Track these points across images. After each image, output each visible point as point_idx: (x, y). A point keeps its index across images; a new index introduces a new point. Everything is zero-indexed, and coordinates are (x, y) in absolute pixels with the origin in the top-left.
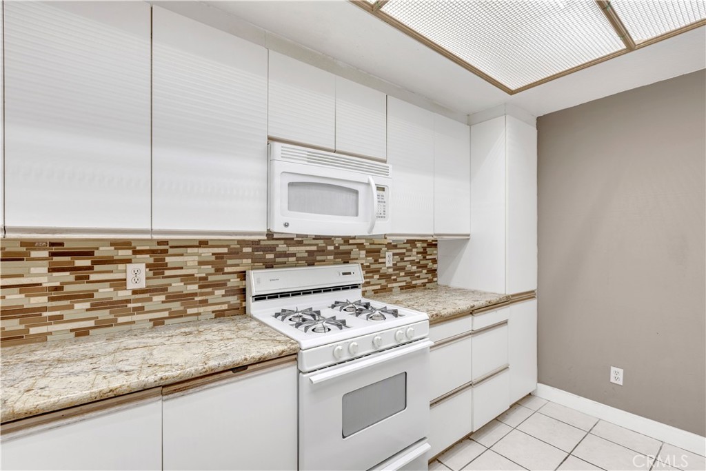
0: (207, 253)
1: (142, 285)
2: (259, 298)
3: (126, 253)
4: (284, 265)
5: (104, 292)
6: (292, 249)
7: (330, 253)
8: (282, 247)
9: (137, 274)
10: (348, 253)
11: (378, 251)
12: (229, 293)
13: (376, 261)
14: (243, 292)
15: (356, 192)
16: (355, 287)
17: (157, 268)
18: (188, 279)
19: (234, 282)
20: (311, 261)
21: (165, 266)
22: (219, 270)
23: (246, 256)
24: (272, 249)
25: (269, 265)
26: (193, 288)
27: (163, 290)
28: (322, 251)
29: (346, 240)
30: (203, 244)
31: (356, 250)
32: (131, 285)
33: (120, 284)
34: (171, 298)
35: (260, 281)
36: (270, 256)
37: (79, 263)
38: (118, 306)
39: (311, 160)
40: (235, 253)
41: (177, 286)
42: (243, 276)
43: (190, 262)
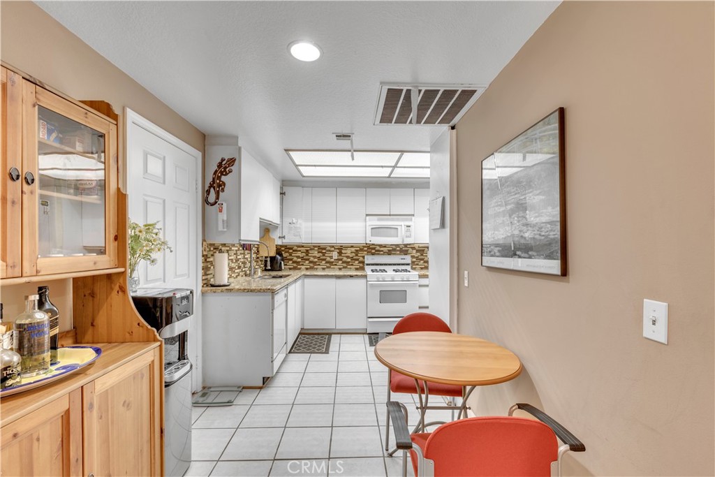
0: (353, 249)
1: (336, 258)
2: (367, 265)
3: (333, 249)
4: (378, 254)
5: (328, 259)
6: (382, 249)
7: (398, 251)
8: (378, 248)
9: (335, 255)
10: (407, 251)
11: (423, 250)
12: (360, 262)
13: (422, 255)
14: (363, 262)
15: (397, 229)
16: (408, 264)
17: (340, 253)
18: (348, 257)
19: (361, 259)
20: (389, 253)
21: (342, 253)
22: (357, 255)
23: (365, 251)
24: (374, 249)
25: (373, 254)
26: (349, 260)
27: (341, 260)
28: (394, 250)
29: (406, 245)
30: (352, 247)
31: (410, 250)
32: (334, 258)
33: (331, 257)
34: (343, 262)
35: (369, 259)
36: (373, 251)
37: (324, 251)
38: (331, 263)
39: (378, 220)
40: (362, 250)
41: (345, 259)
42: (363, 257)
43: (348, 252)
